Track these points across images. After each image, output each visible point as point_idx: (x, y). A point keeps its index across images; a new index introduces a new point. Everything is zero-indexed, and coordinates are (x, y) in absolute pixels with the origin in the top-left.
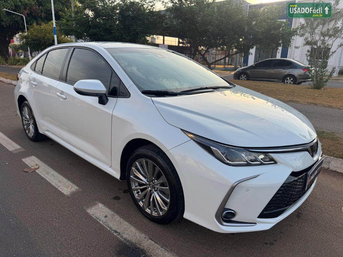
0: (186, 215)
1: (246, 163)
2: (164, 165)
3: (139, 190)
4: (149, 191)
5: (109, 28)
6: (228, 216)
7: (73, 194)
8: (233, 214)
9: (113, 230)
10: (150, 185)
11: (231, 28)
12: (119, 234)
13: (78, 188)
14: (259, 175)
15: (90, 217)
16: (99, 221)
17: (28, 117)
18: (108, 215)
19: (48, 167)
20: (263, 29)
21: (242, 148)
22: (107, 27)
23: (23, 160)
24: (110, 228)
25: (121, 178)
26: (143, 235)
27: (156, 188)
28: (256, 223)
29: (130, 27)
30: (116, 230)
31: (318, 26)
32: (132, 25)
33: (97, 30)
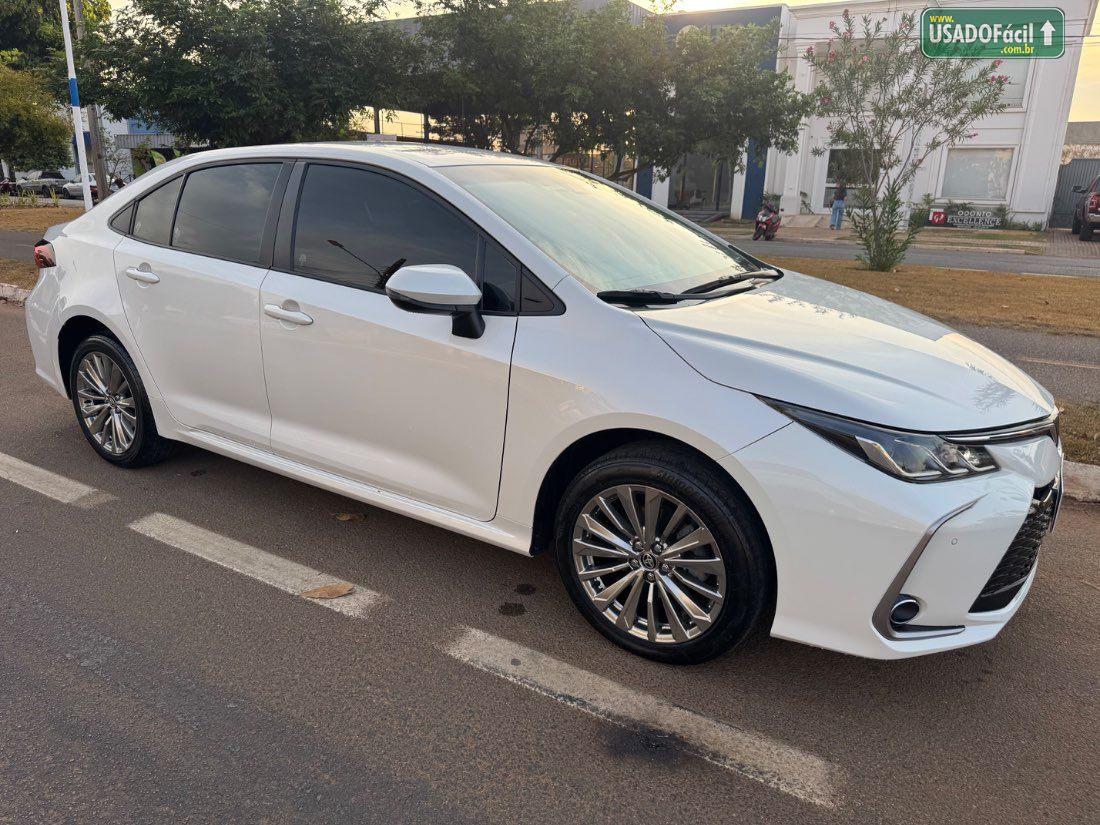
0: (781, 628)
1: (938, 473)
2: (706, 498)
3: (599, 579)
4: (640, 576)
5: (242, 85)
6: (901, 614)
7: (374, 611)
8: (913, 608)
9: (560, 696)
10: (643, 558)
11: (630, 90)
12: (584, 704)
13: (378, 595)
14: (975, 502)
15: (466, 669)
16: (503, 676)
17: (103, 389)
18: (518, 657)
19: (237, 544)
20: (720, 95)
21: (934, 436)
22: (234, 79)
23: (135, 527)
24: (547, 691)
25: (532, 550)
26: (651, 699)
27: (665, 566)
28: (963, 627)
29: (310, 83)
30: (567, 692)
31: (866, 86)
32: (316, 75)
33: (199, 88)
